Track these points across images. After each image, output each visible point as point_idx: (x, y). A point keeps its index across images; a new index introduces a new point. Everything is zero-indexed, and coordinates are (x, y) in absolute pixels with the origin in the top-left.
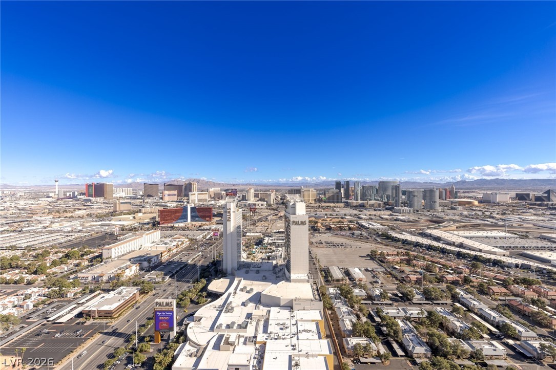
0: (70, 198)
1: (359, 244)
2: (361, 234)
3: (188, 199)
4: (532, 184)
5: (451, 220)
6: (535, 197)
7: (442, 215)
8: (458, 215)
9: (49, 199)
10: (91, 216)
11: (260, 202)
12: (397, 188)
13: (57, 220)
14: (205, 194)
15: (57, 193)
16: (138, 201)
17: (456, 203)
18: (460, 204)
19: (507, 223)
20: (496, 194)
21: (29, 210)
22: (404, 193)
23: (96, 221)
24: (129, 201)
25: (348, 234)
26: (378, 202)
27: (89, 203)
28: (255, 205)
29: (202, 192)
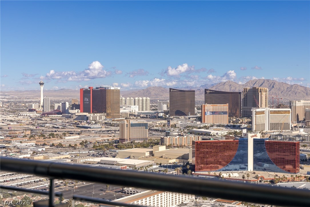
0: (59, 113)
3: (251, 123)
9: (33, 115)
10: (86, 146)
13: (40, 150)
14: (285, 112)
15: (42, 104)
16: (159, 122)
21: (7, 131)
23: (93, 155)
24: (144, 121)
27: (84, 124)
29: (278, 107)
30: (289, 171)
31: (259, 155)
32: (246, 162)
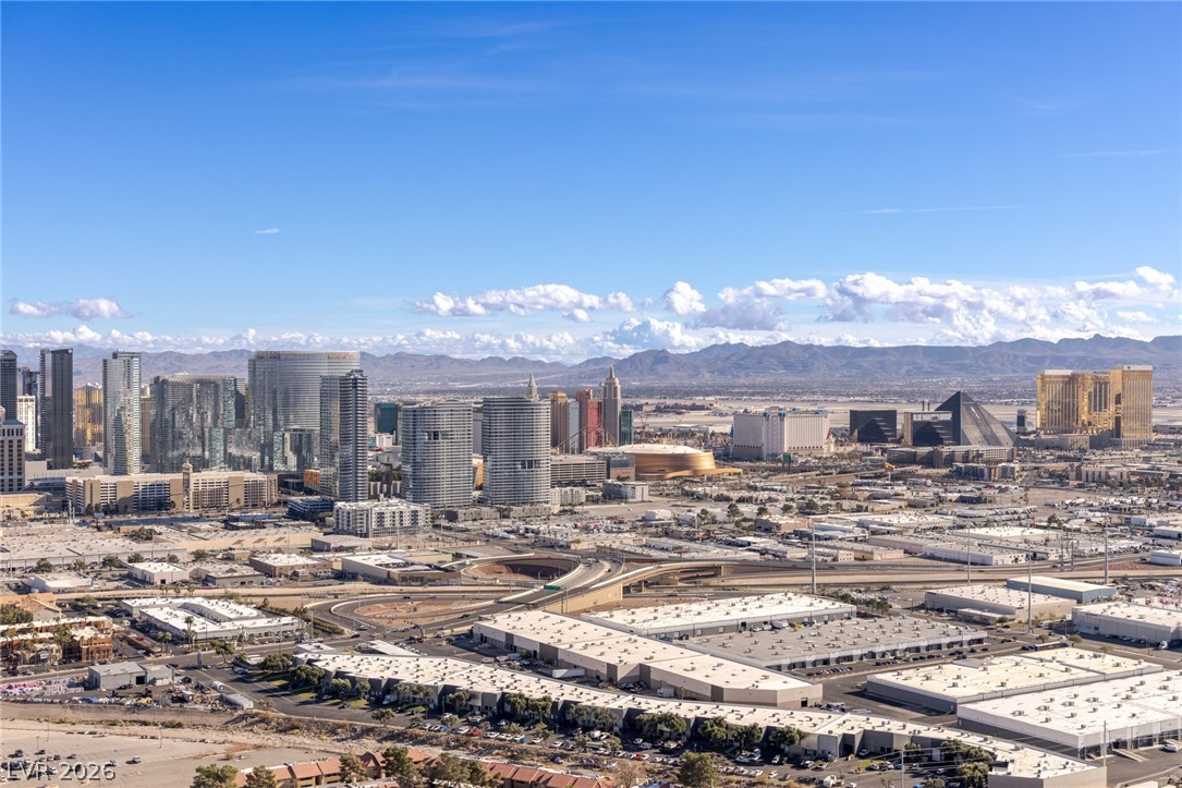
1: (123, 741)
2: (140, 680)
4: (904, 370)
5: (603, 553)
6: (915, 424)
7: (562, 530)
8: (633, 529)
12: (348, 389)
17: (624, 464)
18: (645, 468)
19: (819, 552)
20: (782, 416)
22: (388, 418)
25: (59, 688)
26: (248, 475)
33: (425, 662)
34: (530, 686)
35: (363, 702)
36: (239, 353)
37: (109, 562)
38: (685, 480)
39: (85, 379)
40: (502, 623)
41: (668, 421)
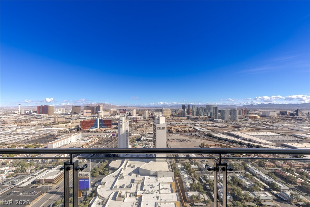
0: (28, 114)
1: (194, 140)
2: (196, 134)
3: (98, 115)
4: (288, 107)
5: (245, 126)
6: (290, 113)
7: (240, 123)
8: (249, 124)
9: (15, 115)
10: (40, 125)
11: (139, 117)
12: (216, 108)
13: (20, 127)
14: (108, 112)
15: (20, 111)
16: (68, 116)
17: (248, 117)
18: (250, 117)
19: (275, 128)
20: (269, 112)
22: (220, 111)
23: (43, 128)
24: (63, 116)
25: (189, 134)
26: (206, 116)
27: (39, 117)
28: (136, 118)
29: (106, 111)
30: (109, 127)
31: (101, 123)
32: (97, 126)
33: (224, 136)
34: (236, 139)
35: (217, 139)
36: (205, 105)
37: (193, 124)
38: (256, 119)
39: (191, 108)
40: (233, 133)
41: (254, 112)
